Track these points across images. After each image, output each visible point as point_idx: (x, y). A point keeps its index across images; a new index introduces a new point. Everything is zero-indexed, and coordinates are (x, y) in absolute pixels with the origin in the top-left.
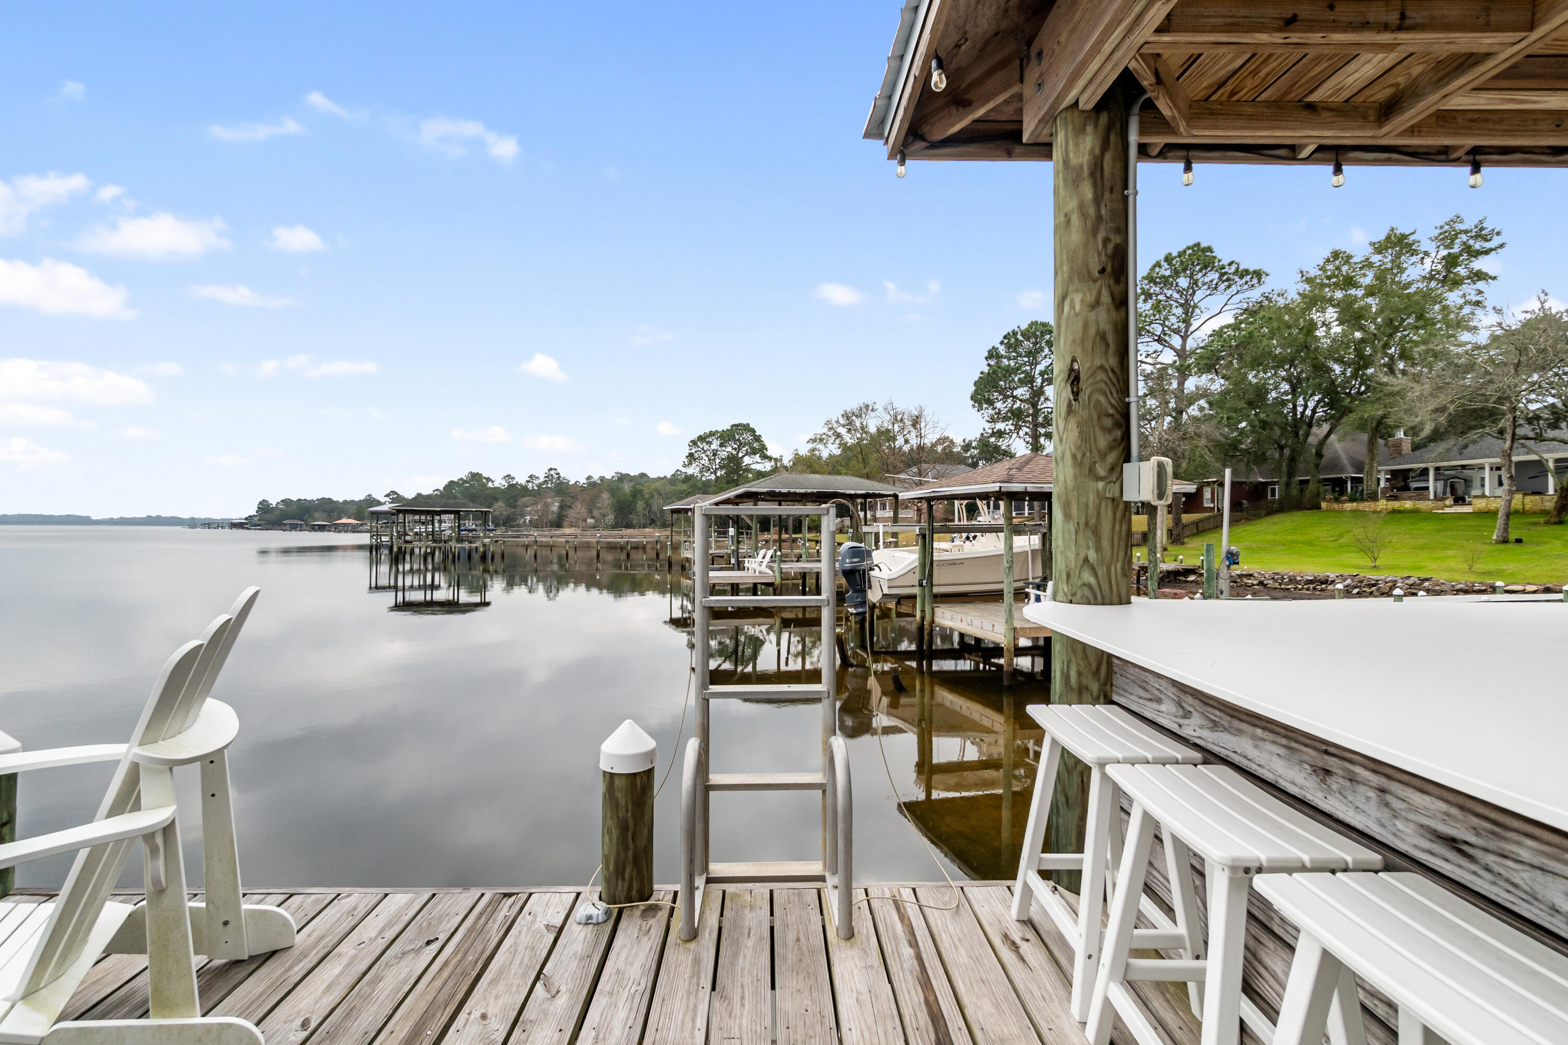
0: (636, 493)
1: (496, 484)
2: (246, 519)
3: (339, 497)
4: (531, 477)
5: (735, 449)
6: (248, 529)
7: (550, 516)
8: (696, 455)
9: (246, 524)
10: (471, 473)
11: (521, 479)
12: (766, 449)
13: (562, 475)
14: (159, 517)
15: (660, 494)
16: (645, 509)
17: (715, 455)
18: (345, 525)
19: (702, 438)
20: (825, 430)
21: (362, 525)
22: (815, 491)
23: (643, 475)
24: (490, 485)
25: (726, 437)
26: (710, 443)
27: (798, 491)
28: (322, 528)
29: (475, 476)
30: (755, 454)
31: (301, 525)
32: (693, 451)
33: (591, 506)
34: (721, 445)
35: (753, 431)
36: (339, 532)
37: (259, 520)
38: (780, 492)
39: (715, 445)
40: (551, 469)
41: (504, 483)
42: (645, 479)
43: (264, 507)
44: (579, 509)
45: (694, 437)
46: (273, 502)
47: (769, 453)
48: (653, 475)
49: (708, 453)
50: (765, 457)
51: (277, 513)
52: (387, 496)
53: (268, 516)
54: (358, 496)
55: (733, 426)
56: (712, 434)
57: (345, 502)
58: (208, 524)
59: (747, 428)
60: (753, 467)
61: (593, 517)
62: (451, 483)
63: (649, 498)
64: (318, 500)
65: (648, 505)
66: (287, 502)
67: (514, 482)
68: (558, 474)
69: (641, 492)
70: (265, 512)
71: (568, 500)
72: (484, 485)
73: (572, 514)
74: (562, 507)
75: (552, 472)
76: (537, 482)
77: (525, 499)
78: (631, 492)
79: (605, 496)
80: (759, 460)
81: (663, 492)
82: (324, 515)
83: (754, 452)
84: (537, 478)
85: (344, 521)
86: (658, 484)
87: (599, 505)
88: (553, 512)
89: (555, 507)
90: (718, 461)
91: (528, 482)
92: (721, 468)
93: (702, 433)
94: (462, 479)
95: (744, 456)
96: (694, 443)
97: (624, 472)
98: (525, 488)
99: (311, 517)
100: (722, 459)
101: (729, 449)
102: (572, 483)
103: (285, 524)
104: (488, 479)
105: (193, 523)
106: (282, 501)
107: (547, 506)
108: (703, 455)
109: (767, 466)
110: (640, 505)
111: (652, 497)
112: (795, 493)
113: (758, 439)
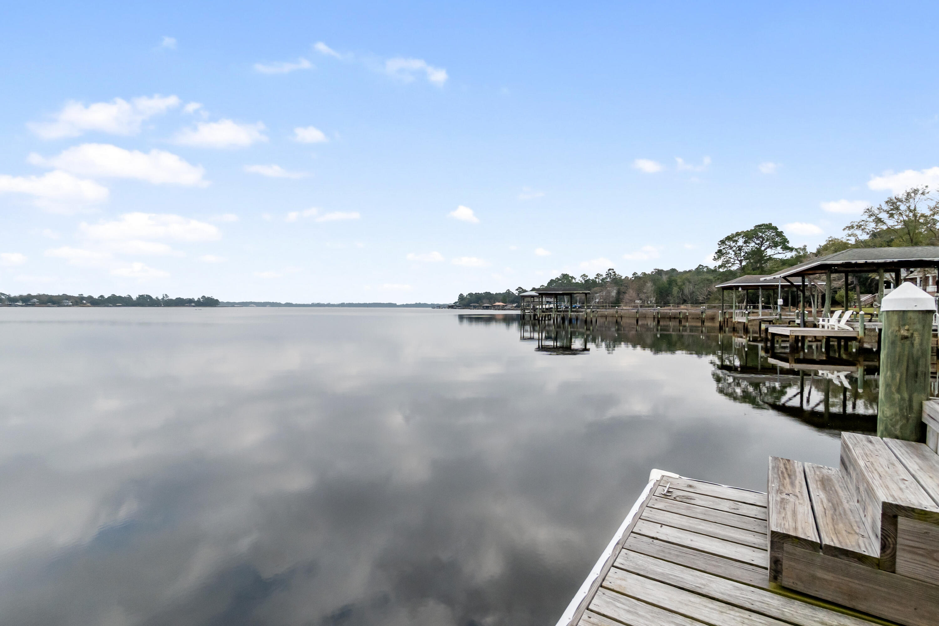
0: (671, 282)
1: (577, 281)
2: (454, 304)
3: (493, 292)
4: (597, 275)
5: (758, 244)
6: (455, 308)
7: (611, 300)
8: (724, 251)
9: (454, 306)
10: (563, 274)
11: (592, 277)
12: (788, 242)
13: (617, 273)
14: (420, 303)
15: (690, 282)
16: (678, 292)
17: (740, 250)
18: (499, 306)
19: (729, 238)
20: (865, 217)
21: (506, 306)
22: (896, 260)
23: (673, 270)
24: (573, 281)
25: (749, 236)
26: (736, 241)
27: (876, 261)
28: (487, 308)
29: (565, 276)
30: (776, 246)
31: (478, 306)
32: (721, 248)
33: (639, 291)
34: (745, 242)
35: (776, 228)
36: (495, 310)
37: (459, 304)
38: (856, 263)
39: (741, 242)
40: (610, 270)
41: (581, 279)
42: (675, 273)
43: (461, 297)
44: (631, 293)
45: (723, 237)
46: (465, 294)
47: (790, 245)
48: (680, 269)
49: (734, 248)
50: (787, 248)
51: (467, 300)
52: (517, 290)
53: (463, 302)
54: (503, 291)
55: (757, 226)
56: (738, 234)
57: (496, 294)
58: (439, 306)
59: (769, 227)
60: (775, 256)
61: (641, 299)
62: (552, 281)
63: (682, 285)
64: (484, 293)
65: (681, 290)
66: (470, 295)
67: (588, 278)
68: (614, 272)
69: (675, 281)
70: (462, 300)
71: (623, 289)
72: (570, 281)
73: (627, 296)
74: (619, 293)
75: (611, 271)
76: (601, 278)
77: (595, 289)
78: (667, 281)
79: (649, 284)
80: (781, 251)
81: (692, 281)
82: (488, 301)
83: (776, 245)
84: (602, 275)
85: (497, 304)
86: (688, 274)
87: (645, 291)
88: (613, 296)
89: (614, 293)
90: (742, 254)
91: (595, 278)
92: (746, 259)
93: (729, 234)
94: (557, 278)
95: (765, 249)
96: (723, 242)
97: (660, 268)
98: (594, 282)
99: (482, 302)
100: (746, 253)
101: (753, 244)
102: (623, 278)
103: (472, 306)
104: (572, 278)
105: (433, 306)
106: (469, 294)
107: (609, 292)
108: (731, 251)
109: (789, 255)
110: (675, 290)
111: (684, 284)
112: (873, 264)
113: (780, 234)
